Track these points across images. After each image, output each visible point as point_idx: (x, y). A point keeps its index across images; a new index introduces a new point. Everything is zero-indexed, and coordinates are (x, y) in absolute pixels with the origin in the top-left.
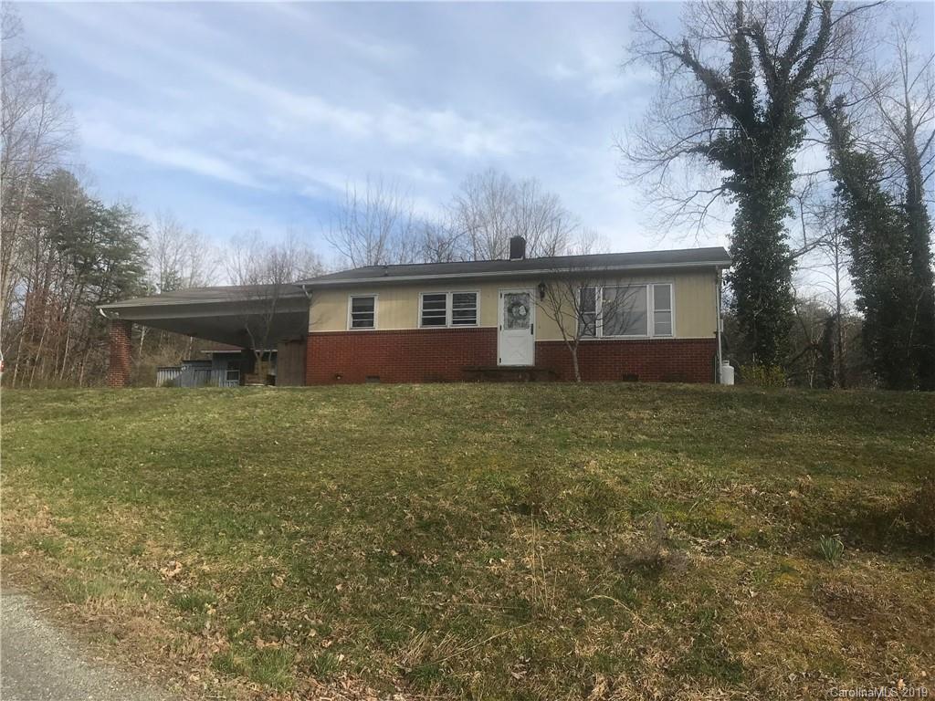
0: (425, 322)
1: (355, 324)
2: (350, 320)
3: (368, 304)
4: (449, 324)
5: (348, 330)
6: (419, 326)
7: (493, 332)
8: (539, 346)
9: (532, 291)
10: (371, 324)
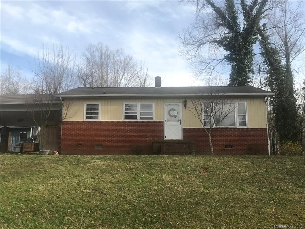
0: (126, 117)
1: (87, 118)
2: (85, 115)
3: (95, 107)
4: (139, 119)
5: (84, 121)
6: (123, 119)
7: (162, 123)
8: (185, 130)
9: (180, 103)
10: (97, 118)
